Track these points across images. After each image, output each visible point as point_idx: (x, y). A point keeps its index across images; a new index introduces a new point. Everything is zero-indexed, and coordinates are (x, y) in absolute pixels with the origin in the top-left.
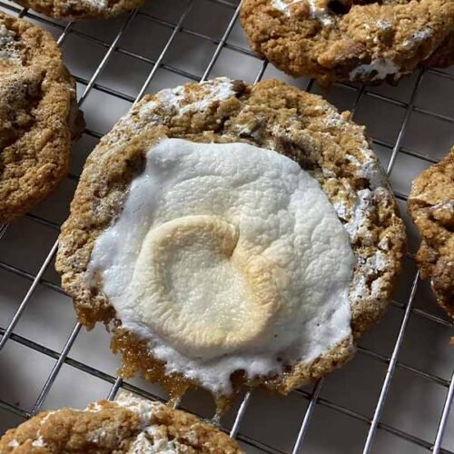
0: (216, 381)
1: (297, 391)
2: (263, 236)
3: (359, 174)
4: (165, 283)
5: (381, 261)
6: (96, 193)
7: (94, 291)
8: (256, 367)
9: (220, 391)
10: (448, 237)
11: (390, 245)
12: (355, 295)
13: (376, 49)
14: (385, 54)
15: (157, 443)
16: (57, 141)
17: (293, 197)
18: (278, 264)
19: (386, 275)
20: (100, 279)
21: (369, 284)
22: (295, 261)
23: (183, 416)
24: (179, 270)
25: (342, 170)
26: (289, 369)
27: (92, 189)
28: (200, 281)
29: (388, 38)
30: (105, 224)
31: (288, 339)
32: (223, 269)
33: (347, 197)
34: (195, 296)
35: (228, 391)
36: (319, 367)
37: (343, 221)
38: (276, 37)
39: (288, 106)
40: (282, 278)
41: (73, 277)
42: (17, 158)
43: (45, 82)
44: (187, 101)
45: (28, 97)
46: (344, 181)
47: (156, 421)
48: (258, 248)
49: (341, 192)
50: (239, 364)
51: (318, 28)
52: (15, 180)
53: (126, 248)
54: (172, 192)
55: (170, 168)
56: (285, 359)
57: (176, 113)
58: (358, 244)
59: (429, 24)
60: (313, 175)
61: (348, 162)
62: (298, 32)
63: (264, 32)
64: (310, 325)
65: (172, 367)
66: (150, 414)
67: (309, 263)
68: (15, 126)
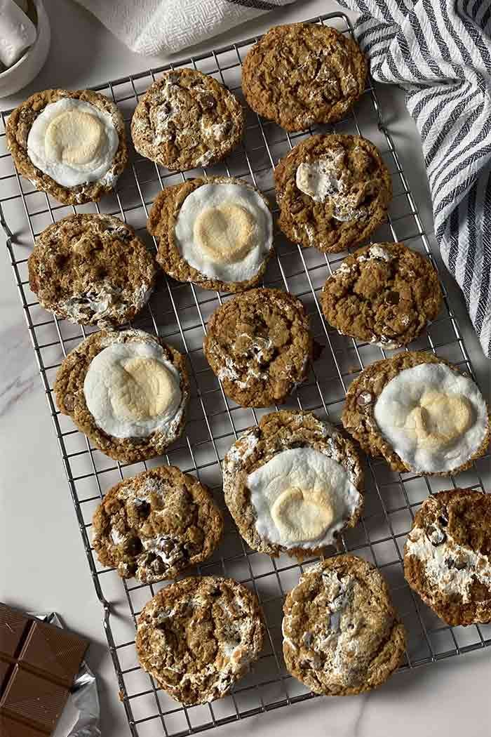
0: (330, 541)
1: (356, 525)
2: (310, 485)
3: (323, 436)
4: (291, 525)
5: (352, 461)
6: (242, 513)
7: (270, 545)
8: (339, 527)
9: (333, 542)
10: (368, 436)
11: (350, 452)
12: (352, 479)
13: (294, 379)
14: (298, 378)
15: (329, 575)
16: (212, 506)
17: (308, 462)
18: (322, 492)
19: (357, 464)
20: (268, 540)
21: (353, 472)
22: (326, 485)
23: (330, 561)
24: (291, 517)
25: (317, 438)
26: (349, 519)
27: (239, 513)
28: (300, 516)
29: (294, 371)
30: (254, 521)
31: (342, 511)
32: (305, 504)
33: (325, 447)
34: (303, 520)
35: (336, 541)
36: (358, 512)
37: (330, 457)
38: (252, 400)
39: (280, 427)
40: (327, 495)
41: (261, 547)
42: (204, 523)
43: (189, 489)
44: (243, 453)
45: (187, 499)
46: (320, 442)
47: (324, 569)
48: (311, 490)
49: (322, 447)
50: (333, 530)
51: (264, 382)
52: (210, 531)
53: (268, 524)
54: (267, 493)
55: (260, 486)
56: (345, 517)
57: (242, 461)
58: (341, 460)
59: (305, 352)
60: (307, 447)
61: (316, 434)
62: (258, 391)
63: (246, 401)
64: (346, 501)
65: (313, 548)
66: (321, 569)
67: (330, 482)
68: (193, 513)
